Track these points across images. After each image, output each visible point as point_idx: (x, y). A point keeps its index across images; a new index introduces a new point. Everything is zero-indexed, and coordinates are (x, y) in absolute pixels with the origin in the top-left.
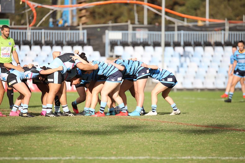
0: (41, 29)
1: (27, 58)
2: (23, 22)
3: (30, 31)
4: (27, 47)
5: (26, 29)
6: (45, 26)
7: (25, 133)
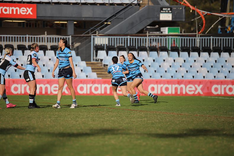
0: (210, 36)
1: (196, 64)
2: (192, 29)
3: (199, 38)
4: (196, 54)
5: (195, 36)
6: (214, 33)
7: (194, 135)
